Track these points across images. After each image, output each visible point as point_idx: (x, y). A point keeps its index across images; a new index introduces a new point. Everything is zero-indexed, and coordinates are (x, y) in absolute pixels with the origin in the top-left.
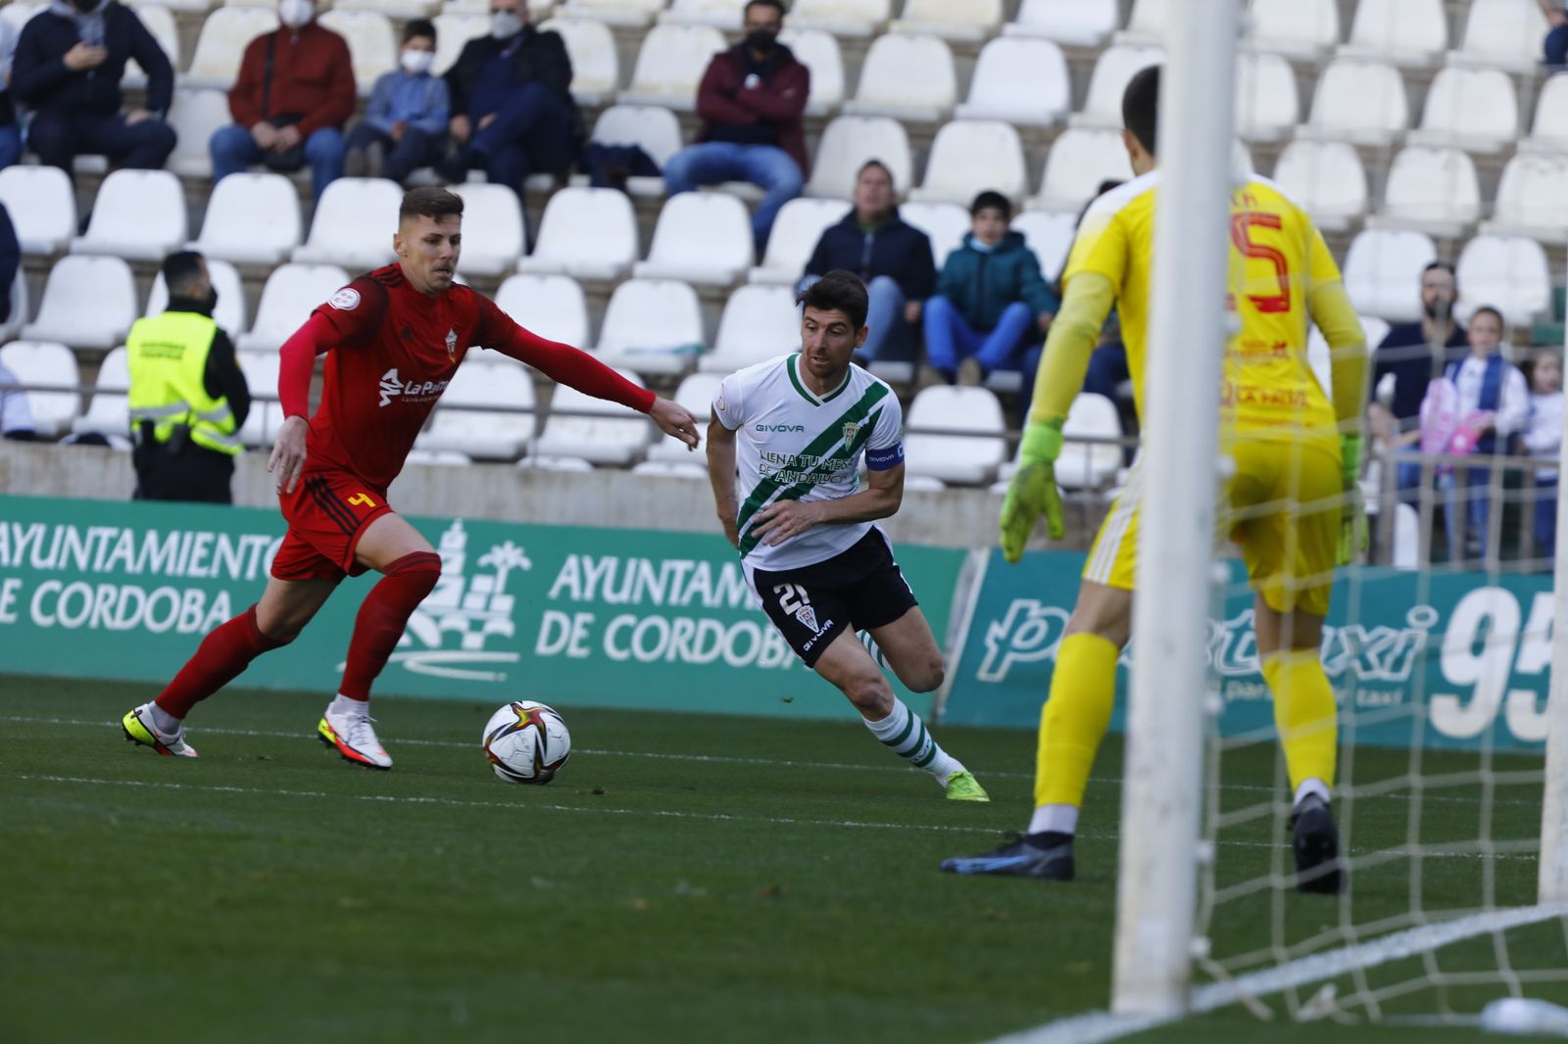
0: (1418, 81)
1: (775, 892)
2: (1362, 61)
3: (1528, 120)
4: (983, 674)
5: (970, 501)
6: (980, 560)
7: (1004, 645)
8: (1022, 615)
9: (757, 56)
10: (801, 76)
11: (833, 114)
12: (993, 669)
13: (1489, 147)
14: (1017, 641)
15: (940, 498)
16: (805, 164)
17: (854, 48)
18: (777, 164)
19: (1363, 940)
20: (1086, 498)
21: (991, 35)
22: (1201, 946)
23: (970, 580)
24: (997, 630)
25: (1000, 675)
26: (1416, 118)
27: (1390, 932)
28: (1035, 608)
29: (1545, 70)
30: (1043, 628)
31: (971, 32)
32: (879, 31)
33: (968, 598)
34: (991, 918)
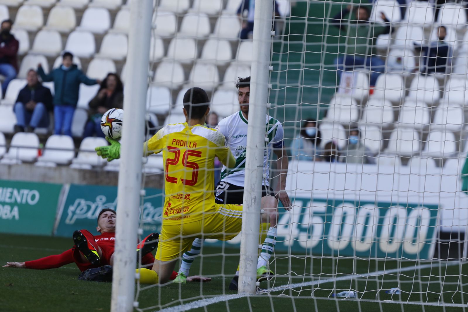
0: (201, 44)
1: (10, 285)
2: (183, 38)
3: (234, 55)
4: (67, 221)
5: (64, 170)
6: (67, 188)
7: (74, 213)
8: (79, 204)
9: (4, 37)
10: (16, 43)
11: (26, 54)
12: (71, 219)
13: (222, 63)
14: (78, 211)
15: (55, 169)
16: (17, 69)
17: (32, 35)
18: (9, 69)
19: (185, 303)
20: (98, 169)
21: (72, 30)
22: (136, 304)
23: (64, 193)
24: (72, 208)
25: (73, 222)
26: (200, 55)
27: (192, 301)
28: (83, 202)
29: (240, 40)
30: (85, 208)
31: (66, 29)
32: (39, 30)
33: (63, 198)
34: (73, 294)
